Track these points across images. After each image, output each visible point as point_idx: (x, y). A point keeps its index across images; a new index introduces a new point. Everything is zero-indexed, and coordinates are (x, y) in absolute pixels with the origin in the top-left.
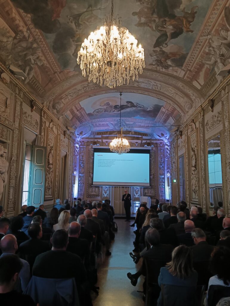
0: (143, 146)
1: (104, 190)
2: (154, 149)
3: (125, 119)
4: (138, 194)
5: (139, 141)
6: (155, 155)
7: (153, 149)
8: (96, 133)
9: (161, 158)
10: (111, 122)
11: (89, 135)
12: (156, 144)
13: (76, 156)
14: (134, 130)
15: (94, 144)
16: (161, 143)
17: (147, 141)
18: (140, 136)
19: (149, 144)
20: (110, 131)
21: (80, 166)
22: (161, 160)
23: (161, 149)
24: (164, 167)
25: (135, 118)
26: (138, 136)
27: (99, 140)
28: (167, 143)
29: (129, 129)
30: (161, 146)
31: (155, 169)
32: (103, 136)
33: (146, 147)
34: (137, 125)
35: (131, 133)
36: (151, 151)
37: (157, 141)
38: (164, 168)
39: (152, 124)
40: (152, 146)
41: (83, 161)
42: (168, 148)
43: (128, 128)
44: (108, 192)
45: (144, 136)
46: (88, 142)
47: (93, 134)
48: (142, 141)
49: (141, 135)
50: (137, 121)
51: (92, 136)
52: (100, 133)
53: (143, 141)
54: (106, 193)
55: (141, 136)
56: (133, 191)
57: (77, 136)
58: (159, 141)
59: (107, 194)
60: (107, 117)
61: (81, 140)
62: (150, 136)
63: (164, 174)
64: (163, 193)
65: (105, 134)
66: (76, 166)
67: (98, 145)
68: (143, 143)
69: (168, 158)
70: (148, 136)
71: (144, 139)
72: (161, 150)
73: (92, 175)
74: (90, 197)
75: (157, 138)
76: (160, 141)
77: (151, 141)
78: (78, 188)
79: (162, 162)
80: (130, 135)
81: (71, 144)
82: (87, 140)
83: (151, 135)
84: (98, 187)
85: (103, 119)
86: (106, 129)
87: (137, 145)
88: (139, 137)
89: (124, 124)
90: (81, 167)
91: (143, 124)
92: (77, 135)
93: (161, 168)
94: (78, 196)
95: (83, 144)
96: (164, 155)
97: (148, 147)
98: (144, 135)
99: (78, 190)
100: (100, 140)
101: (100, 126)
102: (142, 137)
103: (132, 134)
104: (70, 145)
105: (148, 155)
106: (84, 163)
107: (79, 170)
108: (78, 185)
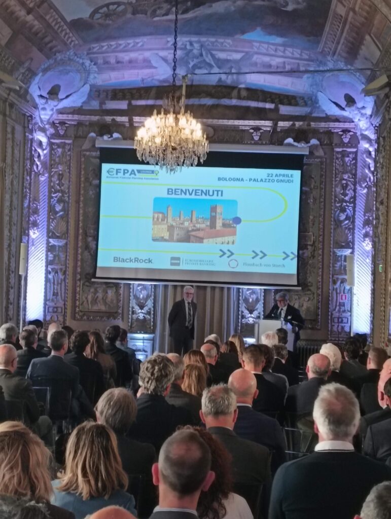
0: (281, 143)
1: (136, 297)
2: (320, 153)
3: (213, 43)
4: (255, 314)
5: (266, 124)
6: (322, 176)
7: (317, 154)
8: (107, 91)
9: (345, 188)
10: (163, 54)
11: (84, 99)
12: (329, 133)
13: (38, 174)
14: (245, 83)
15: (102, 135)
16: (346, 131)
17: (294, 125)
18: (269, 106)
19: (301, 136)
20: (157, 84)
21: (51, 210)
22: (342, 194)
23: (344, 154)
24: (351, 218)
25: (246, 37)
26: (261, 105)
27: (119, 119)
28: (366, 133)
29: (229, 80)
30: (346, 140)
31: (321, 226)
32: (134, 103)
33: (289, 145)
34: (256, 64)
35: (235, 93)
36: (305, 160)
37: (332, 125)
38: (353, 222)
39: (312, 61)
40: (314, 141)
41: (62, 192)
42: (371, 149)
43: (224, 77)
44: (150, 304)
45: (283, 104)
46: (80, 124)
47: (99, 96)
48: (276, 125)
49: (272, 102)
50: (256, 50)
51: (95, 105)
52: (122, 91)
53: (281, 124)
54: (142, 307)
55: (272, 106)
56: (239, 303)
57: (40, 102)
58: (337, 124)
59: (146, 309)
60: (145, 35)
61: (55, 116)
62: (306, 105)
63: (350, 245)
64: (344, 311)
65: (140, 98)
66: (36, 212)
67: (116, 135)
68: (279, 129)
69: (368, 187)
70: (296, 105)
71: (282, 115)
72: (343, 156)
73: (92, 245)
74: (85, 317)
75: (329, 114)
76: (342, 125)
77: (309, 125)
78: (46, 289)
79: (346, 202)
80: (234, 102)
81: (13, 133)
82: (76, 117)
83: (309, 102)
84: (117, 286)
85: (131, 41)
86: (143, 80)
87: (256, 138)
88: (265, 109)
89: (209, 59)
90: (57, 213)
91: (276, 61)
92: (38, 100)
93: (341, 222)
94: (45, 315)
95: (62, 132)
96: (355, 175)
97: (296, 144)
98: (285, 101)
99: (45, 296)
100: (125, 119)
101: (119, 65)
102: (276, 110)
103: (239, 98)
104: (9, 136)
105: (297, 174)
106: (64, 202)
107: (48, 225)
108: (46, 278)
